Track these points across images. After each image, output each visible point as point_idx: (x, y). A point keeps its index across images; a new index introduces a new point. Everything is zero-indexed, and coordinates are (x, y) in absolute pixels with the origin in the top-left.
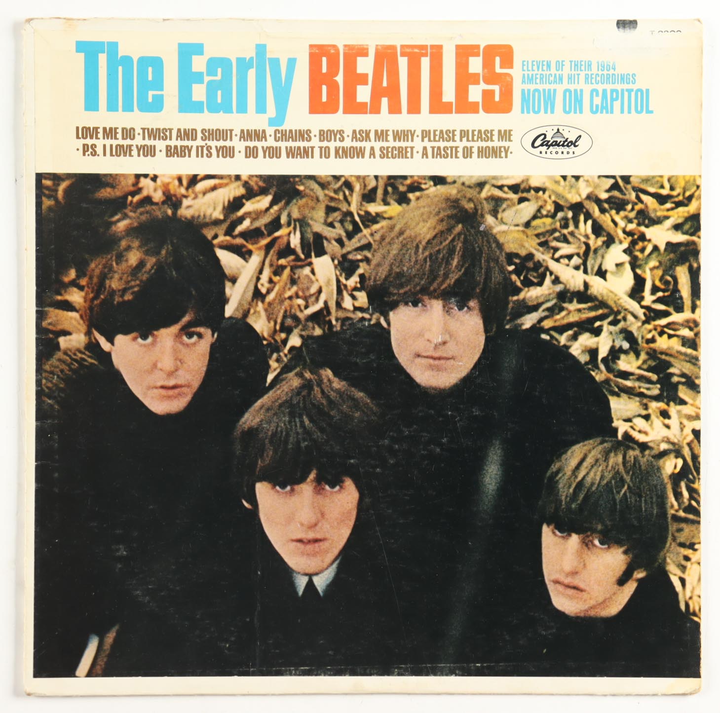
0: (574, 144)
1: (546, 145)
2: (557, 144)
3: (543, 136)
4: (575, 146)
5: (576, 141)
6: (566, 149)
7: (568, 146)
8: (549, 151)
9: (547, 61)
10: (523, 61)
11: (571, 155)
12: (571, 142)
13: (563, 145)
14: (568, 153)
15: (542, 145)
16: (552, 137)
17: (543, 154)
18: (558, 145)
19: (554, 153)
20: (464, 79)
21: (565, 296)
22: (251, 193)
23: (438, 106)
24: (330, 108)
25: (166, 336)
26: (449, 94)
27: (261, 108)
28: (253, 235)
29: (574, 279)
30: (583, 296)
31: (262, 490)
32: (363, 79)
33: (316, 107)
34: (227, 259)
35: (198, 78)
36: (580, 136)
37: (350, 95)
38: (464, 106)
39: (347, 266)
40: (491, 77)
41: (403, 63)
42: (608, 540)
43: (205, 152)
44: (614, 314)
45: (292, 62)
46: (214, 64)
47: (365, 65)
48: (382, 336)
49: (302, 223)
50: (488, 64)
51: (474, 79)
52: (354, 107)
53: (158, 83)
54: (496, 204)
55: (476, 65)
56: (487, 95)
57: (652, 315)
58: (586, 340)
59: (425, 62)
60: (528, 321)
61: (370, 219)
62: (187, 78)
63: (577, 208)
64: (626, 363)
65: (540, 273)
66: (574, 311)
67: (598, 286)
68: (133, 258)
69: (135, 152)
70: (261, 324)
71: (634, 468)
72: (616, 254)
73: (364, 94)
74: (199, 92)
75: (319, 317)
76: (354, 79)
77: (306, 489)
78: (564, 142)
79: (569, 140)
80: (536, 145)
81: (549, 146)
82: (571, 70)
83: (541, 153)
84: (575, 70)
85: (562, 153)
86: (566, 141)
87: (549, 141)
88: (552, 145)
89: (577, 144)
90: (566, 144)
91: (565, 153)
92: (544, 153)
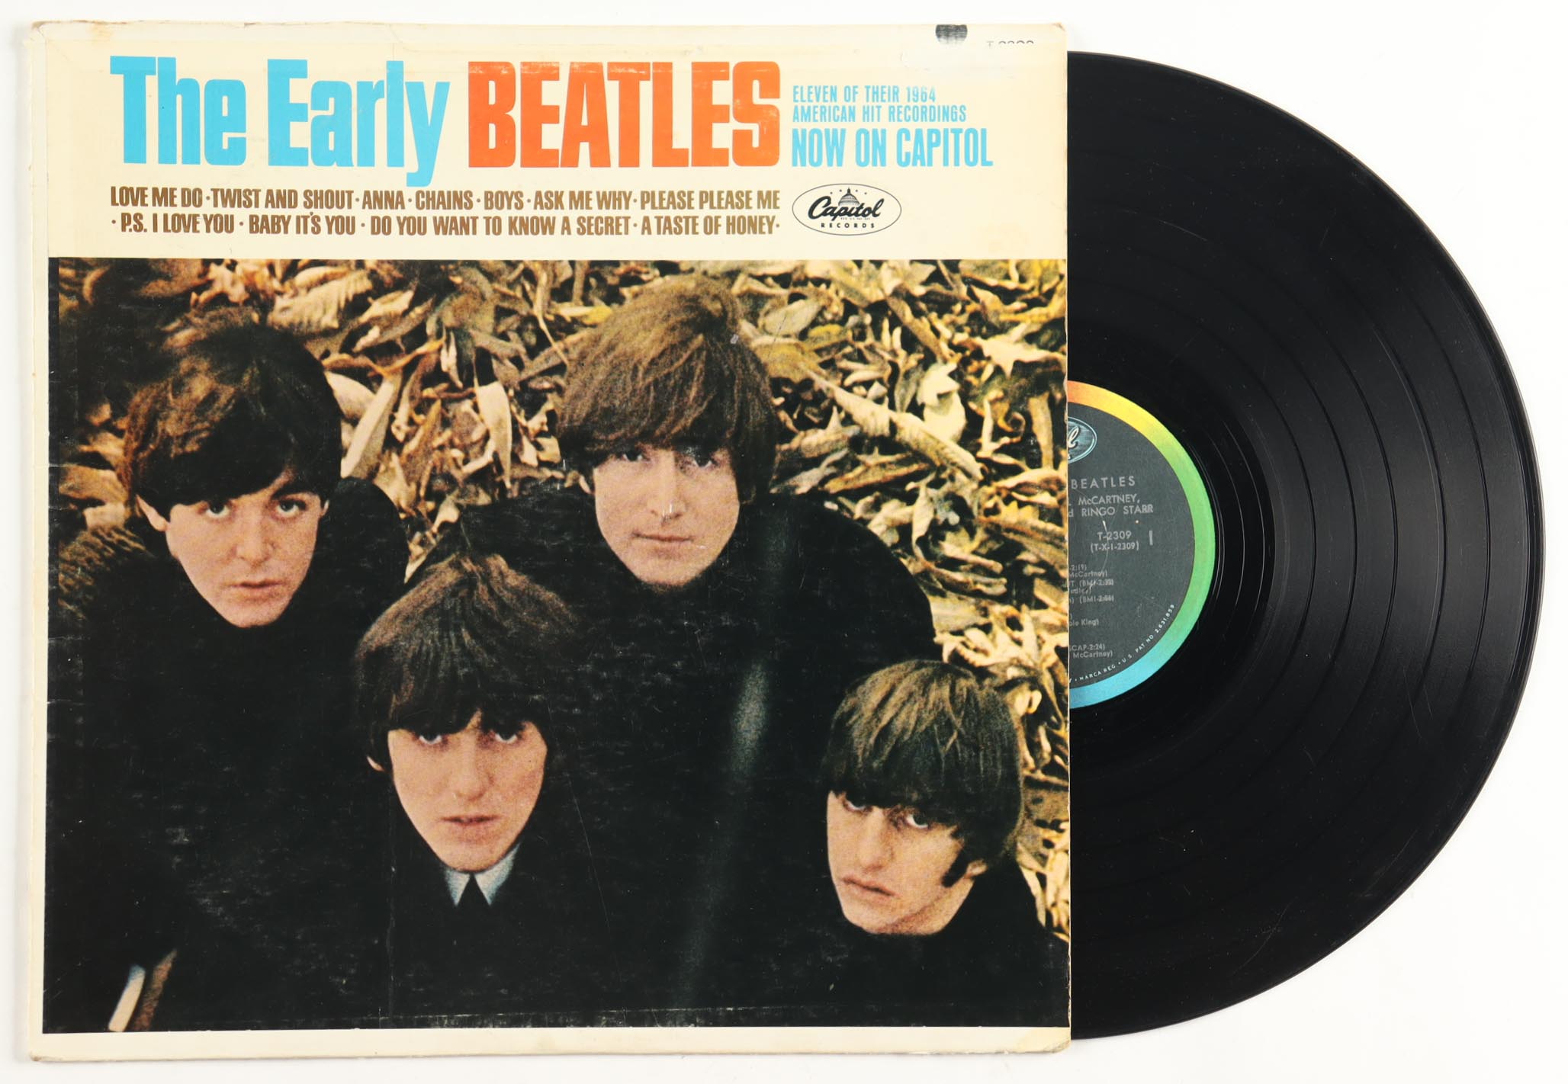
0: (873, 212)
1: (831, 214)
2: (847, 212)
3: (826, 201)
4: (875, 215)
5: (876, 208)
6: (860, 220)
7: (863, 215)
8: (834, 223)
9: (832, 87)
10: (795, 87)
11: (868, 228)
12: (869, 209)
13: (856, 214)
14: (864, 226)
15: (824, 214)
16: (840, 203)
17: (827, 228)
18: (849, 214)
19: (842, 225)
20: (705, 115)
21: (861, 443)
22: (380, 288)
23: (666, 155)
24: (501, 158)
25: (251, 506)
26: (682, 137)
27: (395, 158)
28: (384, 351)
29: (874, 417)
30: (889, 443)
31: (398, 742)
32: (551, 114)
33: (480, 156)
34: (344, 388)
35: (300, 112)
36: (882, 201)
37: (533, 137)
38: (705, 155)
39: (527, 399)
40: (746, 111)
41: (612, 90)
42: (929, 816)
43: (310, 225)
44: (936, 471)
45: (442, 89)
46: (322, 91)
47: (554, 93)
48: (581, 506)
49: (460, 333)
50: (741, 91)
51: (721, 114)
52: (537, 157)
53: (237, 121)
54: (756, 303)
55: (723, 93)
56: (742, 138)
57: (993, 472)
58: (893, 510)
59: (646, 89)
60: (805, 482)
61: (563, 327)
62: (282, 112)
63: (879, 309)
64: (955, 546)
65: (822, 409)
66: (874, 467)
67: (910, 428)
68: (200, 387)
69: (201, 226)
70: (396, 488)
71: (967, 705)
72: (938, 380)
73: (552, 136)
74: (300, 135)
75: (486, 477)
76: (538, 114)
77: (466, 740)
78: (858, 209)
79: (865, 207)
80: (815, 213)
81: (835, 216)
82: (868, 101)
83: (823, 225)
84: (873, 101)
85: (856, 226)
86: (861, 207)
87: (835, 208)
88: (839, 214)
89: (877, 212)
90: (861, 212)
91: (860, 225)
92: (827, 225)
